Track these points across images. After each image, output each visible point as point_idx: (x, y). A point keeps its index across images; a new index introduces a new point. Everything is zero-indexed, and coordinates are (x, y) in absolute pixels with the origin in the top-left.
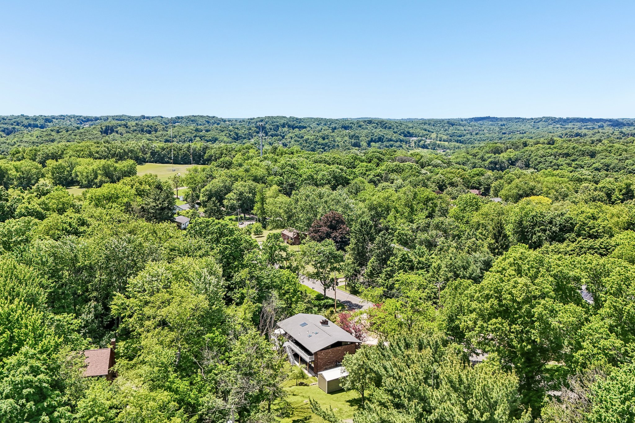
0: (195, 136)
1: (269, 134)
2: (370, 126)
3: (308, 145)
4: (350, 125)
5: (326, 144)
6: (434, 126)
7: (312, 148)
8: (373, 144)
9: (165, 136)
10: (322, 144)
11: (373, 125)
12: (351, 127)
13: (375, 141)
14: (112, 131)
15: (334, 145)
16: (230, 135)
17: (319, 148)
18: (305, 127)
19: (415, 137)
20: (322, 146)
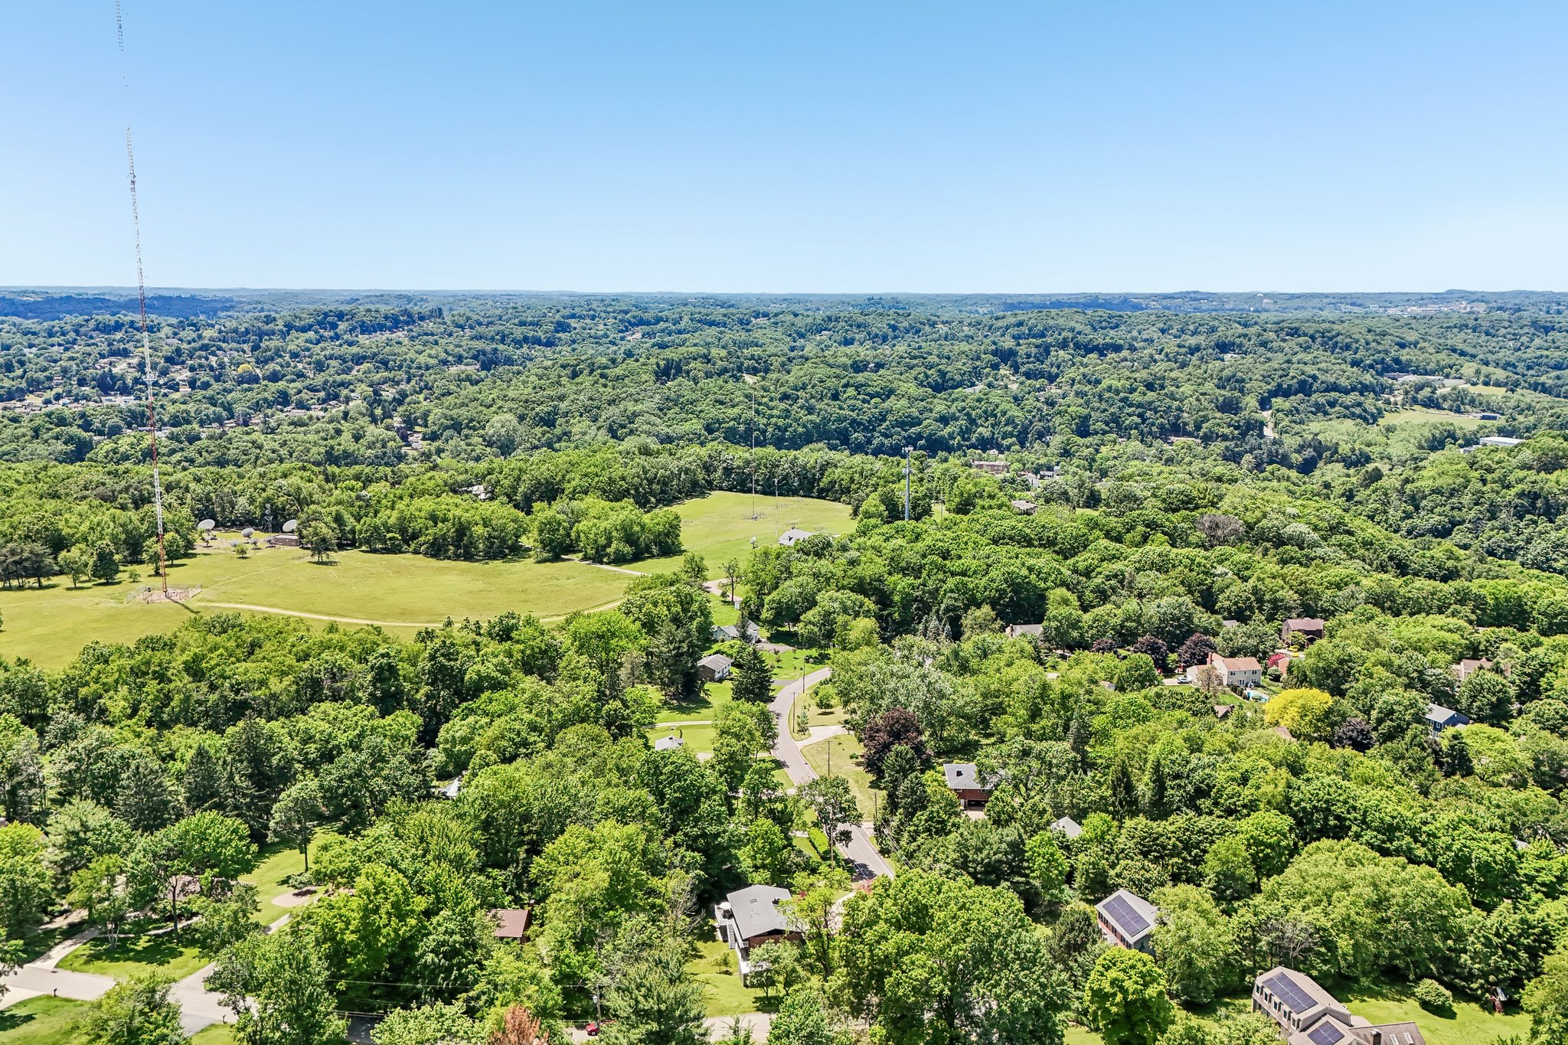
0: (846, 386)
1: (1023, 369)
2: (1292, 344)
3: (1104, 406)
4: (1238, 341)
5: (1151, 403)
6: (1487, 334)
7: (1112, 414)
8: (1278, 402)
9: (782, 385)
10: (1140, 405)
11: (1301, 340)
12: (1241, 346)
13: (1286, 393)
14: (679, 371)
15: (1170, 407)
16: (927, 376)
17: (1129, 415)
18: (1118, 349)
19: (1414, 373)
20: (1140, 410)
